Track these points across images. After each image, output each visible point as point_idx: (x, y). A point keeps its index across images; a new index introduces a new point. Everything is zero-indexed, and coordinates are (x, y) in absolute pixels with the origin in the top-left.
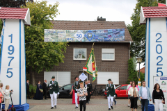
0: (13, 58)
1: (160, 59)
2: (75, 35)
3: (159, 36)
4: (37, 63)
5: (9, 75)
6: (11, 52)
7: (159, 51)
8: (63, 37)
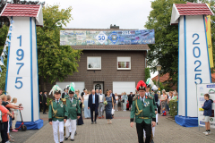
0: (23, 64)
1: (198, 64)
2: (97, 37)
3: (196, 37)
4: (49, 73)
5: (19, 85)
6: (20, 58)
7: (197, 54)
8: (82, 39)
